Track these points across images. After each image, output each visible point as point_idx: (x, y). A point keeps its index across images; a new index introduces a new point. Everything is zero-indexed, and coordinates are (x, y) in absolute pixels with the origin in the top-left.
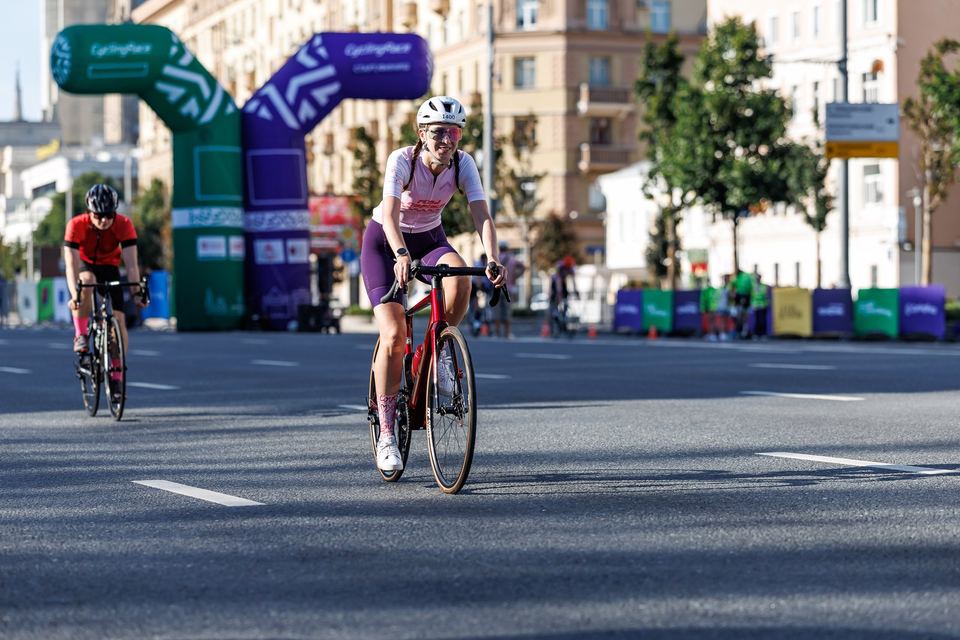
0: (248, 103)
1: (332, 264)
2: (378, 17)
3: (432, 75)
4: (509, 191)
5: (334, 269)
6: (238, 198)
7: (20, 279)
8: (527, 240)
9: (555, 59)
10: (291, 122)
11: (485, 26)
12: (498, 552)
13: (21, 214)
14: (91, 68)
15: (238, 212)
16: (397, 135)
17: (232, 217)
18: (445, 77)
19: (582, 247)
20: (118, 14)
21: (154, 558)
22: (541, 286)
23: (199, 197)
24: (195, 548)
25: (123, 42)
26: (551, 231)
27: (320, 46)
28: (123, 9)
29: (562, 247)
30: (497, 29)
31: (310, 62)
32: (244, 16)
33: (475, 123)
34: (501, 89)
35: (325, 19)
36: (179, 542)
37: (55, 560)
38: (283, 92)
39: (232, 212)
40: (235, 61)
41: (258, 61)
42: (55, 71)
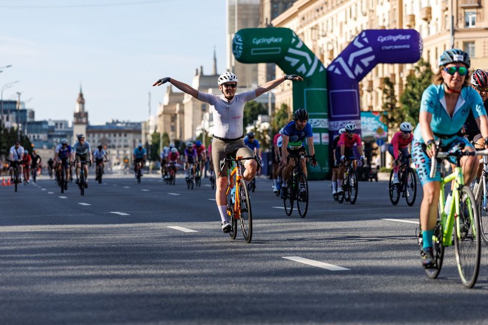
0: (329, 66)
1: (373, 147)
2: (395, 22)
3: (422, 50)
5: (373, 149)
6: (326, 114)
9: (485, 42)
10: (351, 75)
11: (449, 26)
14: (253, 50)
15: (325, 120)
16: (405, 82)
17: (323, 123)
18: (429, 52)
20: (265, 22)
24: (317, 292)
25: (268, 37)
27: (364, 37)
28: (267, 19)
30: (456, 28)
31: (360, 45)
32: (327, 22)
35: (367, 23)
37: (248, 297)
38: (346, 61)
39: (323, 121)
40: (323, 45)
41: (335, 45)
42: (235, 51)
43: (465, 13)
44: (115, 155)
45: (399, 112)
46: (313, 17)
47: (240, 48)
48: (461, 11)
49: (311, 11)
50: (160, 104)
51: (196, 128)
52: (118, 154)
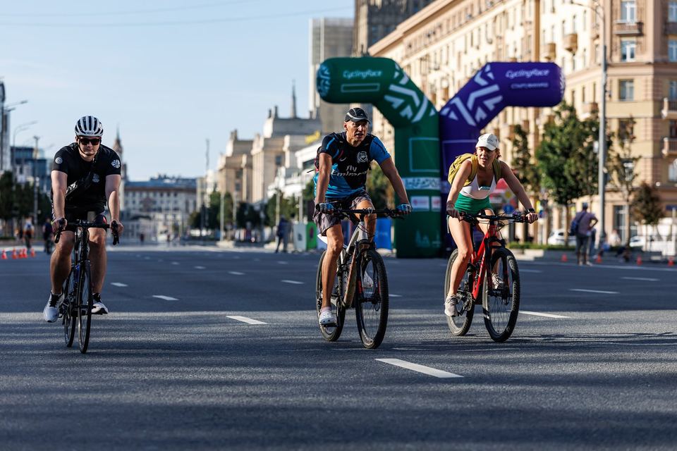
0: (443, 108)
2: (530, 52)
3: (564, 89)
4: (616, 168)
6: (437, 171)
7: (295, 222)
8: (628, 201)
9: (646, 81)
10: (471, 122)
11: (600, 59)
12: (620, 413)
13: (295, 179)
14: (343, 86)
15: (437, 180)
16: (542, 131)
17: (433, 183)
18: (573, 92)
19: (663, 206)
20: (359, 49)
21: (393, 412)
22: (636, 231)
23: (412, 170)
24: (420, 406)
25: (364, 70)
26: (643, 195)
27: (489, 72)
28: (362, 46)
29: (650, 206)
30: (609, 62)
31: (482, 82)
32: (441, 51)
33: (592, 123)
34: (610, 101)
35: (494, 53)
36: (408, 400)
37: (329, 412)
38: (465, 102)
39: (433, 181)
40: (435, 81)
41: (451, 81)
42: (319, 88)
43: (621, 42)
44: (161, 220)
45: (533, 170)
46: (423, 43)
47: (327, 83)
48: (617, 40)
49: (420, 37)
50: (222, 154)
51: (267, 187)
52: (166, 220)
